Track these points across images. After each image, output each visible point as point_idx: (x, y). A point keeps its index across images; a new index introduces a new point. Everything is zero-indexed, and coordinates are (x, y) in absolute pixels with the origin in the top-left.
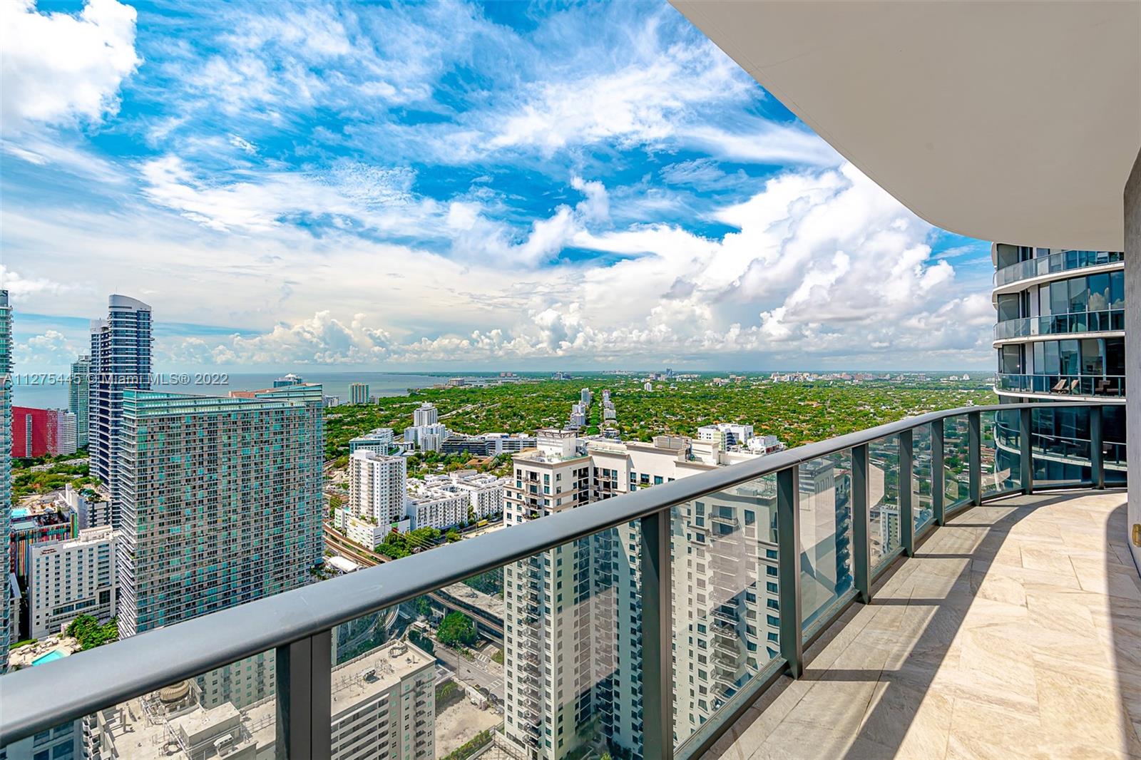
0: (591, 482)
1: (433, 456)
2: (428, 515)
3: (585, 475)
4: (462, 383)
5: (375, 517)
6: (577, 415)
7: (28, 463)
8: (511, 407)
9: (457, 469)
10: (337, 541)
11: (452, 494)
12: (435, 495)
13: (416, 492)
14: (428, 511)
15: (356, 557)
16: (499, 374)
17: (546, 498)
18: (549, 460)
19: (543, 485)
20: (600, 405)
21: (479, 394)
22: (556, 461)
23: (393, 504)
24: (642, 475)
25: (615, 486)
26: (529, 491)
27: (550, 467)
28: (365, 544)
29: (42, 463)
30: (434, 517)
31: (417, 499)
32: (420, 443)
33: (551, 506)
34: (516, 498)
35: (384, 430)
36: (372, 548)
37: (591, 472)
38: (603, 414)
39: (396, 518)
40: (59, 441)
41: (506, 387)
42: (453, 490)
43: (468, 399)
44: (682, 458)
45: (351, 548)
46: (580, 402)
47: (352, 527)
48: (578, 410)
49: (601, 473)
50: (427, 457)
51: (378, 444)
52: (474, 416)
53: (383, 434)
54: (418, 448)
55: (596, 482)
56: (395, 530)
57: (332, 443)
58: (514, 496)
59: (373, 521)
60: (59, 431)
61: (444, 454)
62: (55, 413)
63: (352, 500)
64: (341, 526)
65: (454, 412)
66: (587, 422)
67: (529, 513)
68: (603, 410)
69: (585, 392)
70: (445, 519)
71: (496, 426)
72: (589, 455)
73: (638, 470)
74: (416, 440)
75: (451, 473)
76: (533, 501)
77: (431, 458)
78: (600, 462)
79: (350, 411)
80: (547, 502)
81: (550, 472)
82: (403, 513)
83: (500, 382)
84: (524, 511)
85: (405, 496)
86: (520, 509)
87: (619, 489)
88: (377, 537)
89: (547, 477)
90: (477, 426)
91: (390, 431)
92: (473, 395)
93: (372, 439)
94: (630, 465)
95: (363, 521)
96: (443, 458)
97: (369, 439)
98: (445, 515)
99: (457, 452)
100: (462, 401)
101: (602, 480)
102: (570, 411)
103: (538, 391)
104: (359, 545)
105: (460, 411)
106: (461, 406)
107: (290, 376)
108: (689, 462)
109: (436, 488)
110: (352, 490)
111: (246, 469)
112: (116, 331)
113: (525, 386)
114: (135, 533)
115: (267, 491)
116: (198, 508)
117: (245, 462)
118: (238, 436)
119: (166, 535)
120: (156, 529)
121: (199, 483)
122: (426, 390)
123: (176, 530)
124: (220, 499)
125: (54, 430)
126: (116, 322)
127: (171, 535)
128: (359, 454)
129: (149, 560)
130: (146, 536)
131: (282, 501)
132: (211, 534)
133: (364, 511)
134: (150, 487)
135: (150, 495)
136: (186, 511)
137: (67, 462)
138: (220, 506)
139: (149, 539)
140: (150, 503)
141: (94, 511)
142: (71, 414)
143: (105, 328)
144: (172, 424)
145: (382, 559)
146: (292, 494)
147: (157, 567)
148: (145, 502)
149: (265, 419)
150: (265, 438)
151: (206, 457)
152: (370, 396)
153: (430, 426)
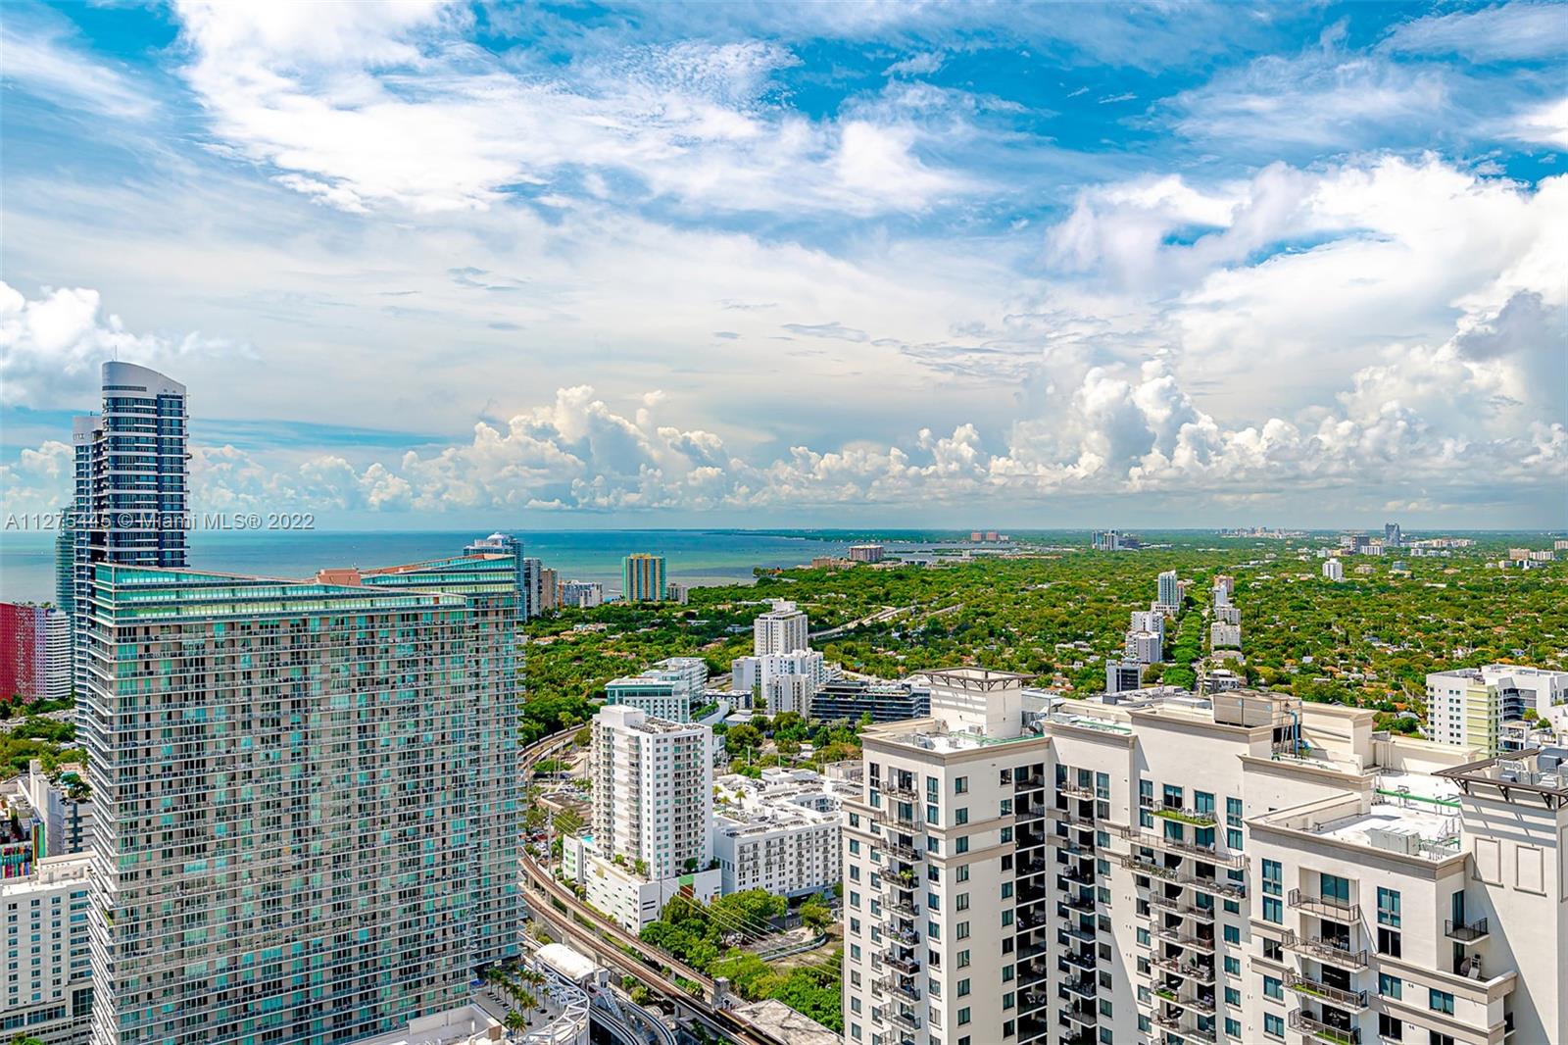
1: (792, 724)
2: (762, 861)
4: (877, 556)
5: (645, 859)
6: (1142, 637)
8: (987, 615)
9: (843, 756)
10: (562, 908)
11: (818, 815)
12: (782, 816)
13: (740, 806)
14: (762, 853)
15: (596, 947)
16: (966, 536)
17: (931, 833)
20: (1205, 613)
21: (914, 582)
23: (684, 832)
28: (622, 919)
30: (775, 868)
31: (738, 824)
32: (765, 694)
33: (942, 854)
35: (686, 662)
36: (636, 930)
38: (1208, 635)
39: (690, 866)
40: (38, 671)
41: (980, 566)
42: (823, 805)
43: (887, 594)
45: (590, 929)
46: (1154, 604)
47: (596, 880)
48: (1145, 627)
49: (1072, 779)
50: (777, 726)
51: (670, 695)
52: (896, 635)
53: (682, 670)
54: (761, 705)
56: (688, 891)
57: (576, 688)
59: (640, 869)
60: (38, 649)
61: (816, 722)
62: (30, 611)
63: (597, 818)
64: (575, 875)
65: (853, 625)
66: (1168, 655)
68: (1209, 625)
69: (1168, 582)
70: (800, 872)
71: (944, 660)
74: (757, 689)
75: (827, 767)
76: (905, 840)
77: (788, 731)
79: (623, 617)
80: (933, 844)
82: (706, 855)
83: (966, 555)
84: (884, 863)
85: (713, 816)
86: (876, 858)
88: (647, 905)
90: (901, 658)
91: (698, 665)
92: (900, 584)
93: (655, 682)
95: (618, 869)
96: (814, 730)
97: (648, 682)
98: (800, 863)
99: (847, 719)
100: (875, 598)
102: (1127, 626)
103: (1056, 577)
104: (611, 922)
105: (866, 622)
106: (868, 611)
107: (497, 536)
109: (783, 801)
110: (597, 796)
111: (342, 740)
112: (116, 440)
113: (1023, 564)
114: (113, 870)
115: (387, 790)
116: (244, 824)
117: (339, 725)
118: (324, 666)
119: (177, 878)
120: (157, 863)
121: (242, 767)
122: (792, 573)
123: (195, 868)
124: (286, 802)
125: (29, 647)
126: (116, 420)
127: (187, 877)
128: (612, 717)
129: (142, 929)
130: (134, 876)
131: (416, 816)
132: (270, 879)
133: (621, 844)
134: (141, 773)
135: (142, 790)
136: (218, 829)
137: (51, 716)
138: (286, 820)
139: (141, 884)
140: (142, 807)
141: (77, 819)
142: (60, 614)
143: (99, 433)
144: (187, 639)
145: (654, 957)
146: (438, 798)
147: (158, 947)
148: (135, 806)
149: (381, 632)
150: (380, 673)
151: (257, 713)
152: (668, 584)
153: (787, 656)
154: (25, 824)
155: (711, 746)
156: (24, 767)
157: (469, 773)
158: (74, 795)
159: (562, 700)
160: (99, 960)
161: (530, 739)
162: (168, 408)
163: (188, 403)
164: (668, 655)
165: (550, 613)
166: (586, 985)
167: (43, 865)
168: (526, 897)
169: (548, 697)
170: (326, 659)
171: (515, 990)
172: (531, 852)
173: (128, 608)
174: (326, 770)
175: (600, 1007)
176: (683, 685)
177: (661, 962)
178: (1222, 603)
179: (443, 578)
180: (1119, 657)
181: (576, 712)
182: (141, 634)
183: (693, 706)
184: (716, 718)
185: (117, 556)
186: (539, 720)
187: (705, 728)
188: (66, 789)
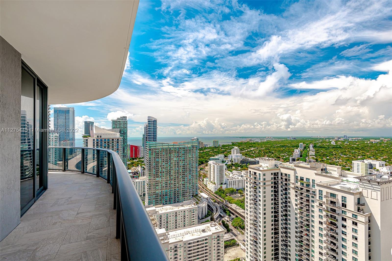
0: (280, 178)
1: (237, 164)
2: (232, 184)
4: (251, 140)
5: (215, 182)
6: (296, 153)
7: (133, 159)
8: (269, 149)
9: (245, 169)
10: (204, 188)
11: (241, 178)
12: (235, 177)
13: (229, 176)
14: (232, 183)
15: (208, 194)
16: (265, 137)
18: (263, 168)
19: (258, 177)
20: (308, 150)
21: (256, 144)
23: (221, 179)
24: (301, 177)
25: (289, 180)
26: (253, 179)
27: (261, 171)
28: (212, 190)
29: (136, 159)
30: (234, 185)
31: (229, 178)
32: (233, 160)
33: (261, 185)
35: (221, 155)
36: (214, 192)
37: (280, 174)
38: (309, 153)
39: (222, 184)
40: (140, 154)
41: (267, 142)
42: (242, 176)
43: (252, 146)
44: (318, 172)
45: (208, 191)
46: (298, 148)
47: (208, 185)
48: (297, 152)
50: (235, 165)
51: (219, 159)
52: (254, 152)
53: (221, 156)
54: (232, 161)
55: (282, 178)
56: (221, 187)
57: (206, 158)
58: (249, 180)
59: (215, 183)
60: (140, 151)
61: (241, 164)
62: (139, 147)
63: (208, 176)
64: (205, 184)
65: (247, 150)
66: (301, 156)
67: (254, 186)
68: (309, 152)
69: (301, 145)
70: (238, 186)
71: (262, 156)
72: (279, 168)
73: (299, 175)
74: (232, 159)
75: (242, 171)
76: (255, 182)
77: (237, 165)
79: (212, 149)
80: (260, 183)
81: (261, 173)
82: (224, 182)
83: (265, 140)
84: (252, 185)
85: (225, 177)
86: (250, 185)
87: (291, 182)
88: (215, 189)
90: (254, 155)
91: (223, 155)
92: (254, 144)
94: (295, 173)
95: (211, 183)
96: (240, 165)
97: (216, 158)
98: (238, 184)
99: (246, 164)
100: (250, 147)
102: (294, 151)
103: (281, 144)
104: (210, 190)
105: (249, 150)
106: (249, 148)
107: (195, 138)
109: (236, 175)
110: (208, 173)
111: (175, 164)
112: (149, 126)
113: (275, 142)
114: (148, 179)
115: (181, 171)
116: (163, 174)
117: (175, 162)
118: (173, 154)
119: (155, 180)
120: (153, 178)
121: (163, 167)
122: (237, 143)
123: (157, 179)
124: (168, 172)
125: (139, 151)
126: (149, 123)
127: (156, 180)
128: (211, 162)
129: (151, 186)
130: (150, 180)
131: (184, 174)
132: (166, 181)
133: (212, 180)
134: (151, 167)
135: (151, 169)
136: (160, 174)
137: (141, 159)
138: (168, 174)
139: (151, 181)
140: (151, 171)
141: (144, 172)
142: (142, 147)
143: (147, 125)
144: (157, 150)
145: (216, 196)
146: (187, 172)
147: (153, 189)
148: (150, 171)
149: (180, 150)
150: (180, 155)
151: (165, 160)
152: (219, 144)
153: (236, 155)
154: (138, 172)
155: (225, 167)
156: (138, 165)
157: (191, 169)
158: (144, 169)
159: (204, 160)
160: (146, 190)
161: (199, 165)
162: (155, 121)
163: (157, 121)
164: (219, 154)
165: (202, 148)
166: (207, 199)
167: (140, 178)
168: (199, 186)
169: (202, 159)
170: (173, 153)
171: (197, 199)
172: (199, 180)
173: (150, 147)
174: (173, 168)
175: (209, 202)
176: (221, 158)
177: (217, 197)
178: (311, 148)
179: (188, 143)
180: (292, 156)
181: (206, 161)
182: (151, 150)
183: (222, 161)
184: (225, 163)
185: (149, 140)
186: (201, 162)
187: (224, 164)
188: (143, 169)
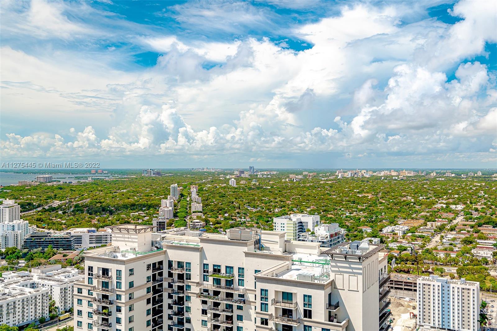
0: (165, 274)
1: (14, 252)
3: (160, 268)
4: (49, 180)
6: (166, 209)
8: (101, 203)
9: (40, 264)
11: (32, 290)
12: (14, 292)
16: (89, 172)
17: (118, 293)
18: (124, 256)
19: (115, 280)
20: (188, 199)
21: (67, 190)
22: (131, 256)
24: (214, 266)
25: (189, 277)
26: (100, 287)
27: (122, 262)
30: (11, 315)
33: (123, 300)
34: (87, 295)
37: (165, 266)
38: (190, 207)
41: (96, 183)
42: (33, 286)
43: (56, 195)
44: (251, 248)
46: (169, 197)
48: (166, 205)
49: (175, 265)
50: (7, 253)
52: (60, 212)
55: (170, 275)
58: (85, 293)
61: (26, 251)
65: (39, 209)
66: (175, 215)
67: (101, 309)
68: (190, 204)
69: (174, 188)
70: (23, 315)
71: (83, 221)
72: (164, 249)
73: (211, 261)
75: (32, 270)
76: (105, 297)
77: (12, 255)
78: (175, 256)
80: (119, 297)
81: (122, 268)
83: (90, 179)
84: (95, 307)
86: (91, 305)
87: (192, 280)
89: (119, 272)
90: (64, 222)
92: (60, 191)
94: (203, 256)
96: (25, 255)
98: (23, 311)
99: (41, 248)
100: (50, 198)
101: (176, 272)
102: (159, 205)
103: (129, 187)
105: (46, 207)
106: (47, 203)
108: (258, 252)
109: (14, 286)
113: (115, 182)
122: (9, 187)
153: (11, 223)
178: (194, 195)
180: (157, 217)
